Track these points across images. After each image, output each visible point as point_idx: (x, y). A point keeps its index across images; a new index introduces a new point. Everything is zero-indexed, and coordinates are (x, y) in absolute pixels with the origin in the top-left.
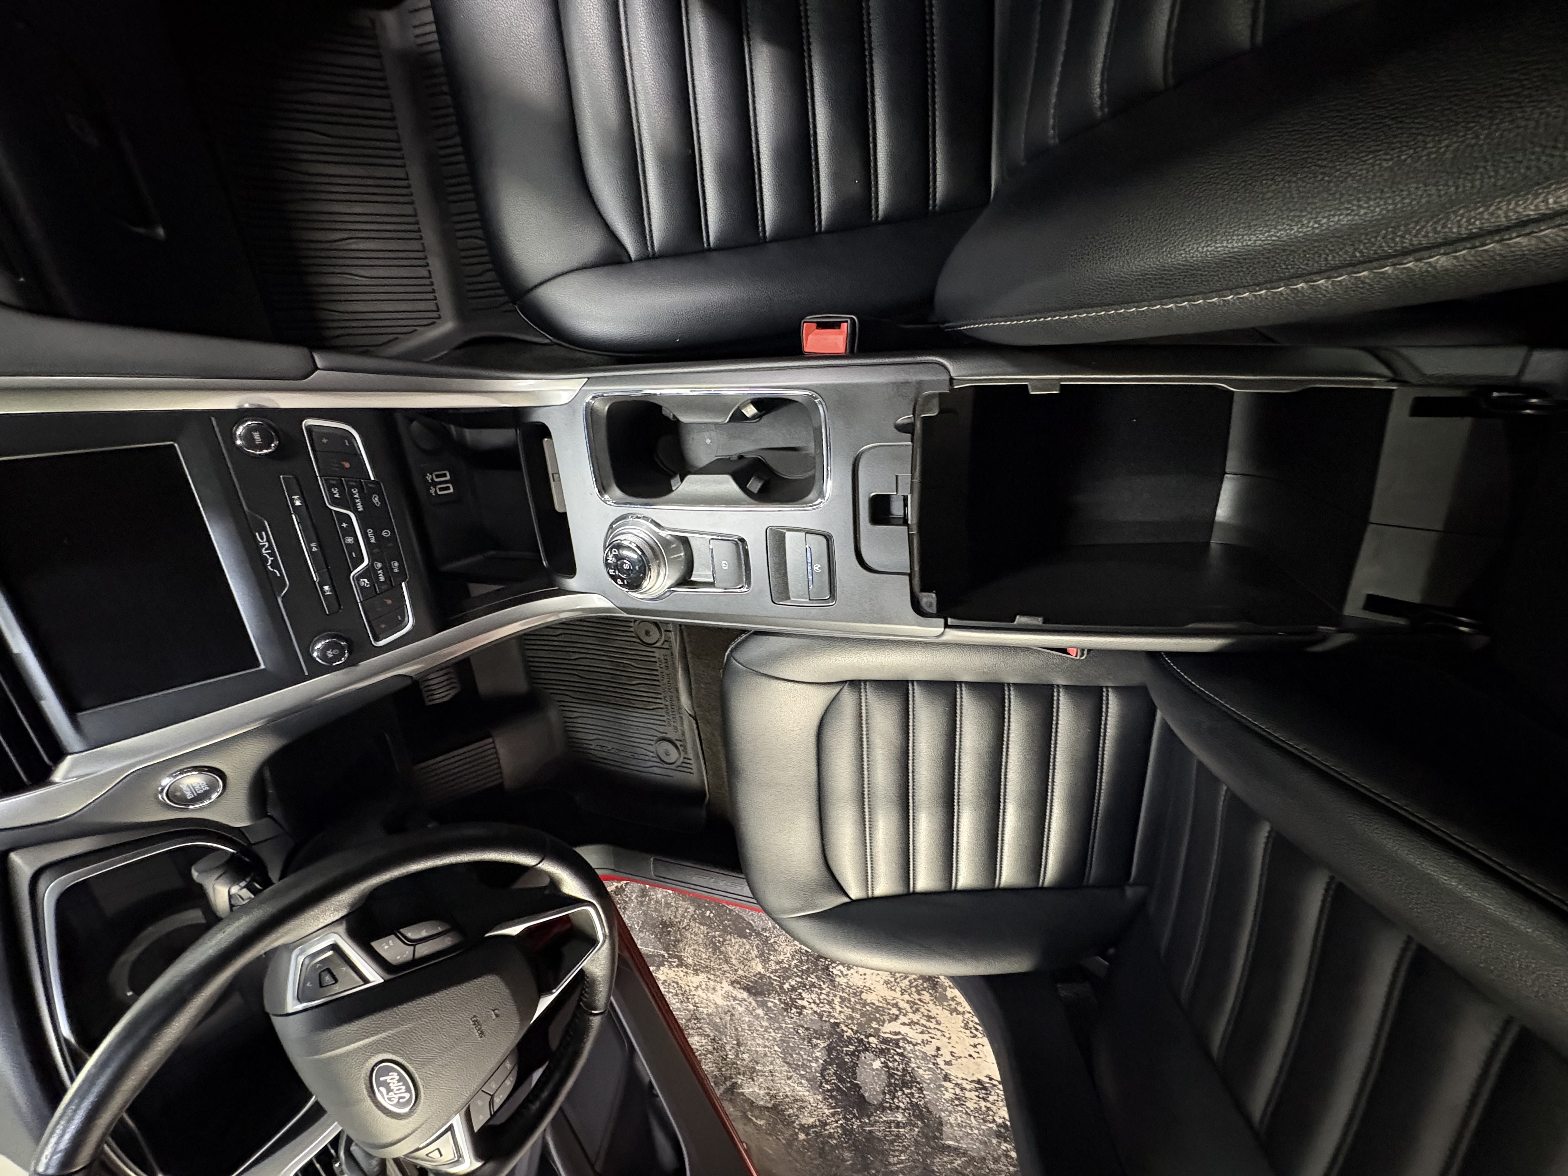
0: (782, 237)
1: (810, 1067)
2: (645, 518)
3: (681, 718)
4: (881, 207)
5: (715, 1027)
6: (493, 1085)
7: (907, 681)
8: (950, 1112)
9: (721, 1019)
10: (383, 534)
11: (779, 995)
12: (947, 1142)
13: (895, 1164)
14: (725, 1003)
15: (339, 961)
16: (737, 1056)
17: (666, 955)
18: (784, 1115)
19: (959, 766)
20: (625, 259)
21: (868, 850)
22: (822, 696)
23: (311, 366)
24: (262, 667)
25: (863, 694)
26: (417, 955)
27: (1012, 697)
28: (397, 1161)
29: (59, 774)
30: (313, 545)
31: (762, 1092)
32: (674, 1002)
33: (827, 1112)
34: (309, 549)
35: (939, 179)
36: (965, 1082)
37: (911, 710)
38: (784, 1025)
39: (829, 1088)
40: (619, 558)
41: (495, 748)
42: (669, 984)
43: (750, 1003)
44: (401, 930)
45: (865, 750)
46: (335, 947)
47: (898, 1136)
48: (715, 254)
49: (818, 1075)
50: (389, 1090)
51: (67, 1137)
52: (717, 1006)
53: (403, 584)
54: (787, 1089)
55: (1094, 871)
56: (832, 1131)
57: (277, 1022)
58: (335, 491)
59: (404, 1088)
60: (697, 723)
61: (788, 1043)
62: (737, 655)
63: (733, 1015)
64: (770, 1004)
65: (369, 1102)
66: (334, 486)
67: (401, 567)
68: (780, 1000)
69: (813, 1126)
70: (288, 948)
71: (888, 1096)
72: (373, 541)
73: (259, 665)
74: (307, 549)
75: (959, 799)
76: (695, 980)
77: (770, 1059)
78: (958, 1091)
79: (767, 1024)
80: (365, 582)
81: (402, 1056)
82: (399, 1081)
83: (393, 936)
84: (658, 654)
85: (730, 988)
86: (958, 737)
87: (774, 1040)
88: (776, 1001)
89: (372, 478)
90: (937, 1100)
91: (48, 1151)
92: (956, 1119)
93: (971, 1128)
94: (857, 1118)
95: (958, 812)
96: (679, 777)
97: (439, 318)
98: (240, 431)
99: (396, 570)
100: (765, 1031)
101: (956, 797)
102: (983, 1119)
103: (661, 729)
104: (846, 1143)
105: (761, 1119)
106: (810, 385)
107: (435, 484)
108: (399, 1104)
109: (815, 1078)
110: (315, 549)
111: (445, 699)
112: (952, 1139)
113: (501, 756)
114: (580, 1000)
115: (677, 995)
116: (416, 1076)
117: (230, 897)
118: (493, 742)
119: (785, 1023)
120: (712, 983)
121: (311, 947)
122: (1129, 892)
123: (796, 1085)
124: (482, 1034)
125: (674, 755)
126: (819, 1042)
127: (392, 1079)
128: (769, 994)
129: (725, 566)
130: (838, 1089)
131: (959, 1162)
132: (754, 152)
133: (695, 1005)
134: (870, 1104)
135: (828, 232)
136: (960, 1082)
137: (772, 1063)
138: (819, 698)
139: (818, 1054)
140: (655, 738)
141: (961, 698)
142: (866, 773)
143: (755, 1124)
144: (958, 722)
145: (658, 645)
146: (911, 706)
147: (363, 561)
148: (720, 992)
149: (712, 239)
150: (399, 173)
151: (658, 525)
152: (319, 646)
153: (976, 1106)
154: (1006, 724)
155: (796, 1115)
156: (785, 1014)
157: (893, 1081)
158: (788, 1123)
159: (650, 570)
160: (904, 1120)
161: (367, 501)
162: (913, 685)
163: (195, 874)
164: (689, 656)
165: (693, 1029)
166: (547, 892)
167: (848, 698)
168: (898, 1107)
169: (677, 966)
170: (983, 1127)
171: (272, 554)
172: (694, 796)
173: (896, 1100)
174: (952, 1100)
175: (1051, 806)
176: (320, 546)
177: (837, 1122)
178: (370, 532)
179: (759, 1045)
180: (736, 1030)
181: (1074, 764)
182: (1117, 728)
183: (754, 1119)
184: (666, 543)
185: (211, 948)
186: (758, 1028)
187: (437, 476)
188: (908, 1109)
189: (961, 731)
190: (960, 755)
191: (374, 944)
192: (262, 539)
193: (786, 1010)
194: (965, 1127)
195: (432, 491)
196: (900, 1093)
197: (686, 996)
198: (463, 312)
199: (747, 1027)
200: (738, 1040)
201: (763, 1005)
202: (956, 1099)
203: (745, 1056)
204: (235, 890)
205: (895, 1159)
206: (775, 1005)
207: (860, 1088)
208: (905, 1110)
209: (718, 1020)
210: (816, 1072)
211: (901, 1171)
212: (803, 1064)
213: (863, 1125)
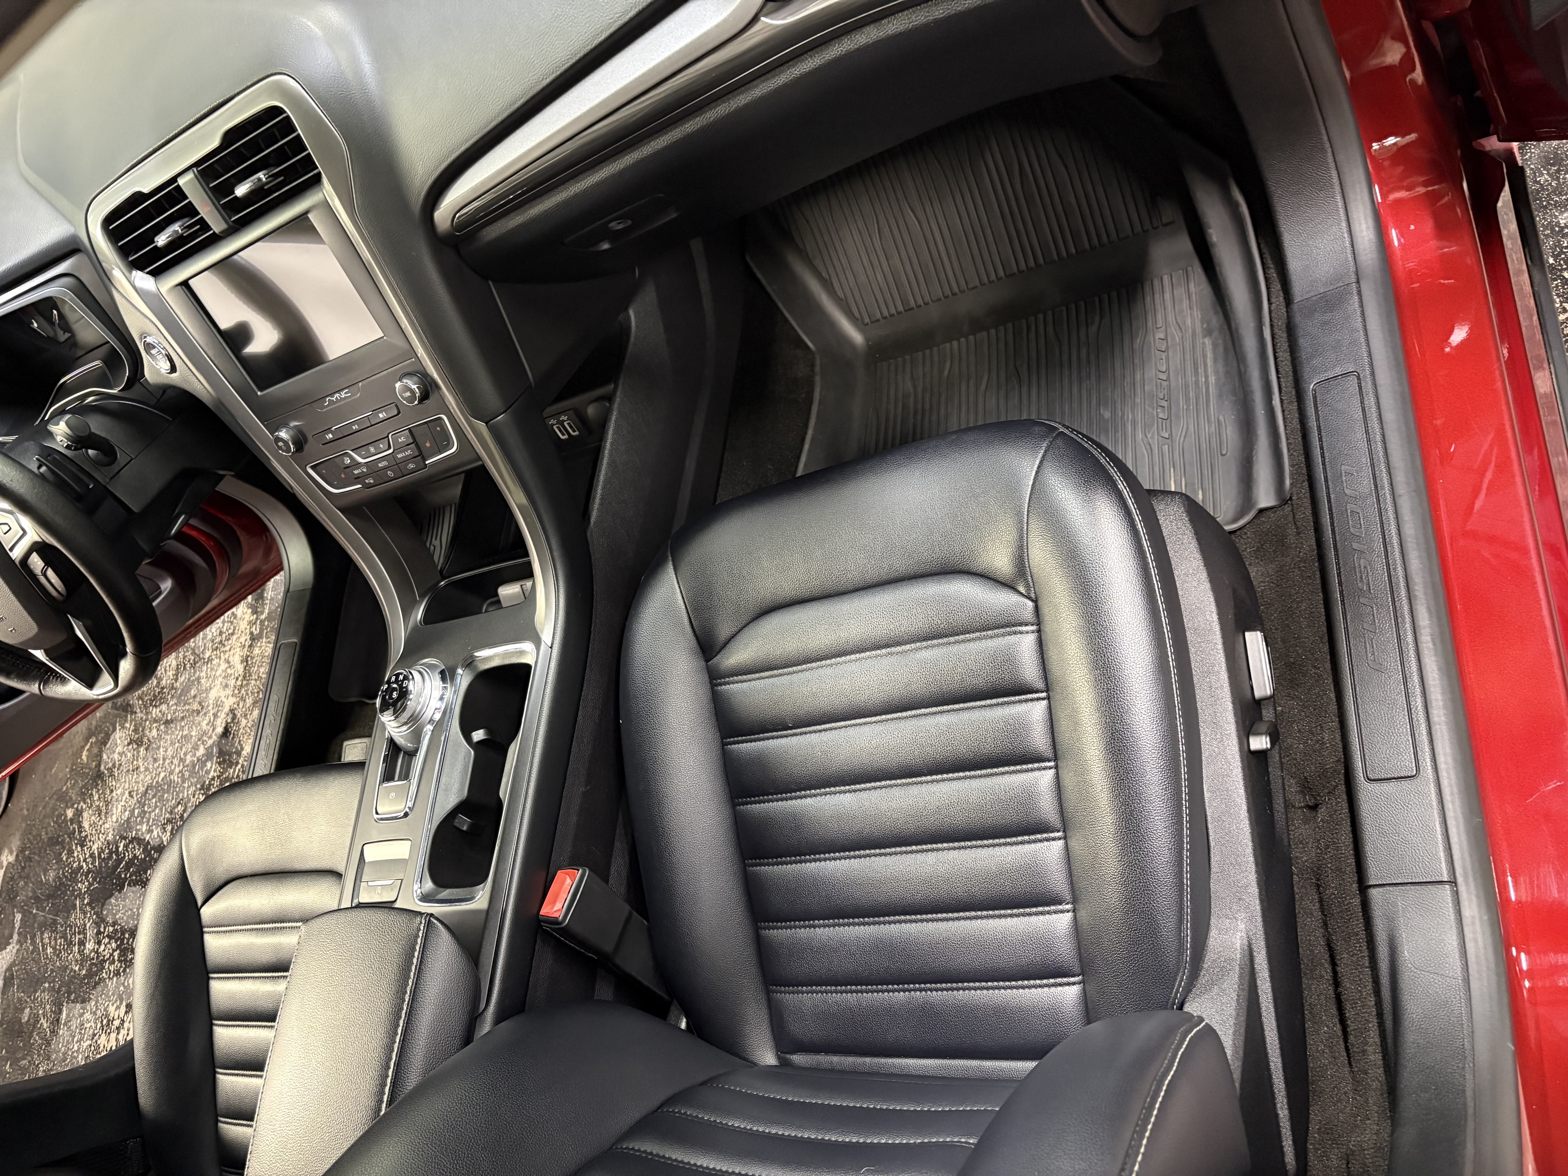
1: (141, 823)
5: (186, 689)
8: (95, 1013)
9: (195, 697)
10: (389, 472)
11: (219, 777)
12: (64, 1008)
13: (42, 939)
14: (211, 702)
16: (155, 721)
17: (263, 617)
18: (92, 789)
20: (709, 655)
26: (38, 577)
29: (140, 275)
30: (357, 426)
31: (116, 756)
32: (212, 631)
33: (95, 847)
36: (126, 1032)
38: (186, 785)
39: (120, 849)
42: (232, 623)
43: (210, 737)
44: (50, 568)
47: (70, 944)
49: (134, 832)
52: (208, 690)
53: (359, 486)
54: (119, 792)
56: (75, 854)
58: (402, 440)
61: (168, 792)
63: (198, 712)
64: (209, 764)
67: (372, 483)
68: (213, 779)
69: (80, 827)
71: (111, 929)
72: (379, 465)
73: (259, 392)
76: (236, 660)
77: (151, 766)
78: (117, 1023)
79: (188, 762)
80: (348, 460)
83: (43, 564)
85: (226, 709)
87: (171, 773)
88: (212, 773)
89: (428, 462)
90: (107, 996)
92: (88, 1021)
93: (79, 1041)
94: (88, 889)
98: (408, 382)
100: (181, 759)
102: (88, 1056)
104: (63, 873)
105: (88, 757)
109: (130, 829)
112: (68, 1015)
115: (221, 633)
119: (189, 787)
120: (232, 682)
123: (123, 803)
126: (169, 834)
128: (220, 763)
130: (119, 861)
131: (45, 1025)
133: (210, 660)
134: (103, 905)
136: (126, 1025)
137: (147, 769)
139: (155, 833)
143: (83, 747)
147: (363, 459)
148: (223, 694)
153: (102, 1048)
155: (92, 805)
156: (199, 786)
157: (127, 936)
158: (84, 795)
160: (87, 951)
161: (407, 460)
165: (184, 657)
168: (99, 943)
169: (251, 633)
170: (80, 1056)
171: (336, 401)
173: (107, 940)
174: (107, 1016)
177: (85, 860)
178: (386, 463)
179: (166, 751)
180: (183, 718)
183: (87, 747)
186: (184, 749)
188: (98, 957)
191: (35, 554)
192: (345, 393)
193: (202, 788)
194: (80, 1033)
195: (554, 421)
196: (114, 945)
197: (219, 645)
199: (185, 733)
200: (172, 721)
201: (209, 756)
202: (109, 1020)
203: (154, 733)
205: (47, 941)
206: (208, 772)
207: (120, 892)
208: (97, 952)
209: (193, 692)
210: (137, 830)
211: (36, 948)
212: (145, 812)
213: (81, 896)
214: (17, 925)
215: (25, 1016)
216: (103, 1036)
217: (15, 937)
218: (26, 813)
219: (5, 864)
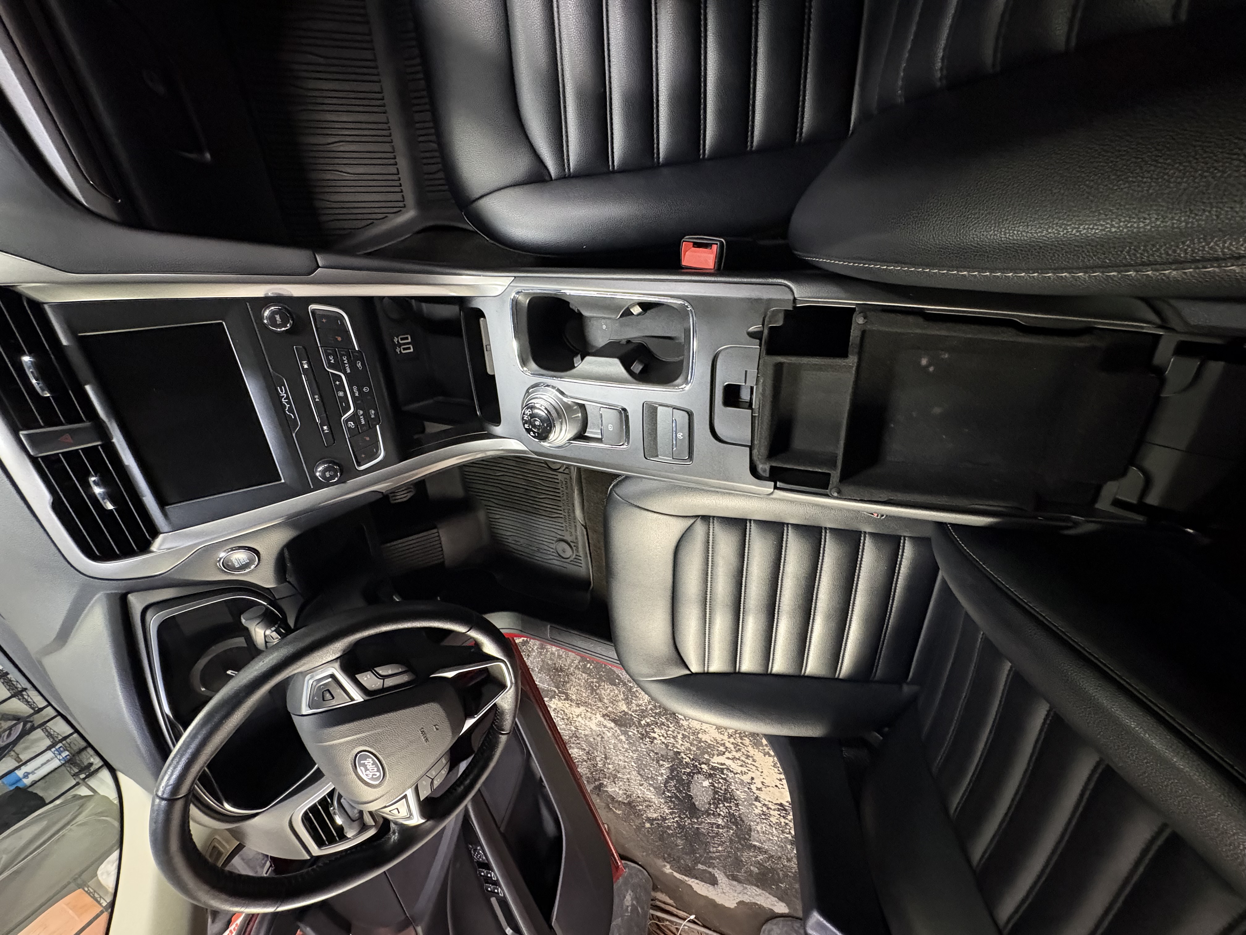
0: (672, 162)
1: (657, 780)
2: (553, 387)
3: (575, 526)
4: (756, 139)
5: (590, 744)
6: (433, 773)
7: (746, 520)
8: (758, 823)
9: (594, 739)
10: (364, 390)
11: (637, 728)
12: (753, 843)
13: (714, 853)
14: (598, 729)
15: (335, 685)
16: (604, 765)
17: (557, 691)
18: (636, 809)
19: (782, 585)
20: (547, 178)
21: (707, 639)
22: (680, 526)
23: (315, 265)
24: (283, 481)
25: (711, 526)
26: (385, 686)
27: (827, 537)
28: (371, 813)
29: (156, 545)
30: (316, 397)
31: (621, 792)
32: (561, 725)
33: (667, 811)
34: (314, 399)
35: (806, 116)
36: (770, 803)
37: (747, 541)
38: (640, 749)
39: (670, 795)
40: (532, 416)
41: (439, 536)
42: (558, 712)
43: (616, 731)
44: (376, 669)
45: (710, 567)
46: (332, 676)
47: (718, 834)
48: (618, 176)
49: (662, 785)
50: (367, 769)
51: (174, 776)
52: (592, 730)
53: (378, 426)
54: (639, 792)
55: (880, 671)
56: (670, 824)
57: (296, 719)
58: (331, 358)
59: (376, 769)
60: (587, 531)
61: (642, 761)
62: (618, 490)
63: (602, 737)
64: (630, 733)
65: (354, 775)
66: (330, 354)
67: (376, 414)
68: (638, 731)
69: (655, 819)
70: (304, 674)
71: (712, 806)
72: (357, 395)
73: (281, 480)
74: (313, 400)
75: (779, 609)
76: (578, 711)
77: (628, 771)
78: (765, 809)
79: (628, 747)
80: (351, 424)
81: (375, 749)
82: (373, 764)
83: (370, 672)
84: (560, 477)
85: (602, 719)
86: (782, 564)
87: (632, 758)
88: (635, 732)
89: (357, 349)
90: (749, 813)
91: (163, 784)
92: (762, 828)
93: (773, 836)
94: (689, 818)
95: (778, 619)
96: (571, 569)
97: (405, 207)
98: (267, 313)
99: (373, 416)
100: (626, 751)
101: (777, 608)
102: (782, 830)
103: (559, 532)
104: (679, 834)
105: (619, 810)
106: (683, 295)
107: (400, 345)
108: (372, 779)
109: (660, 787)
110: (317, 400)
111: (405, 499)
112: (757, 841)
113: (443, 543)
114: (493, 723)
115: (563, 719)
116: (384, 762)
117: (265, 636)
118: (438, 532)
119: (641, 747)
120: (589, 714)
121: (317, 675)
122: (906, 689)
123: (645, 790)
124: (427, 740)
125: (569, 553)
126: (664, 763)
127: (369, 762)
128: (630, 726)
129: (610, 427)
131: (761, 857)
132: (654, 90)
133: (576, 727)
134: (698, 810)
135: (711, 159)
136: (767, 803)
137: (629, 773)
138: (678, 527)
139: (663, 772)
140: (555, 539)
141: (787, 535)
142: (709, 584)
143: (614, 812)
144: (783, 553)
145: (560, 470)
146: (747, 538)
147: (350, 409)
148: (594, 721)
149: (616, 163)
150: (376, 87)
151: (562, 393)
152: (320, 469)
153: (777, 821)
154: (821, 558)
155: (645, 811)
156: (641, 741)
157: (717, 796)
158: (638, 815)
159: (555, 426)
160: (723, 824)
161: (353, 366)
162: (750, 523)
163: (243, 621)
164: (583, 481)
165: (573, 743)
166: (472, 650)
167: (700, 528)
168: (719, 815)
169: (565, 700)
170: (781, 836)
171: (289, 403)
172: (582, 584)
173: (718, 810)
174: (760, 815)
175: (851, 621)
176: (321, 397)
177: (673, 819)
178: (355, 388)
179: (620, 760)
180: (605, 748)
181: (872, 592)
182: (909, 568)
183: (614, 809)
184: (568, 407)
185: (256, 670)
186: (621, 749)
187: (402, 339)
188: (727, 817)
189: (785, 560)
190: (782, 577)
191: (358, 676)
192: (282, 391)
193: (642, 739)
194: (768, 834)
195: (398, 350)
196: (721, 805)
197: (569, 721)
198: (422, 204)
199: (612, 747)
200: (605, 755)
201: (625, 733)
202: (763, 814)
203: (610, 766)
204: (268, 632)
205: (715, 849)
206: (634, 734)
207: (692, 798)
208: (724, 817)
209: (592, 740)
210: (661, 783)
211: (718, 858)
212: (652, 777)
213: (692, 823)
214: (705, 868)
215: (756, 870)
216: (771, 819)
217: (710, 870)
218: (645, 854)
219: (671, 871)
